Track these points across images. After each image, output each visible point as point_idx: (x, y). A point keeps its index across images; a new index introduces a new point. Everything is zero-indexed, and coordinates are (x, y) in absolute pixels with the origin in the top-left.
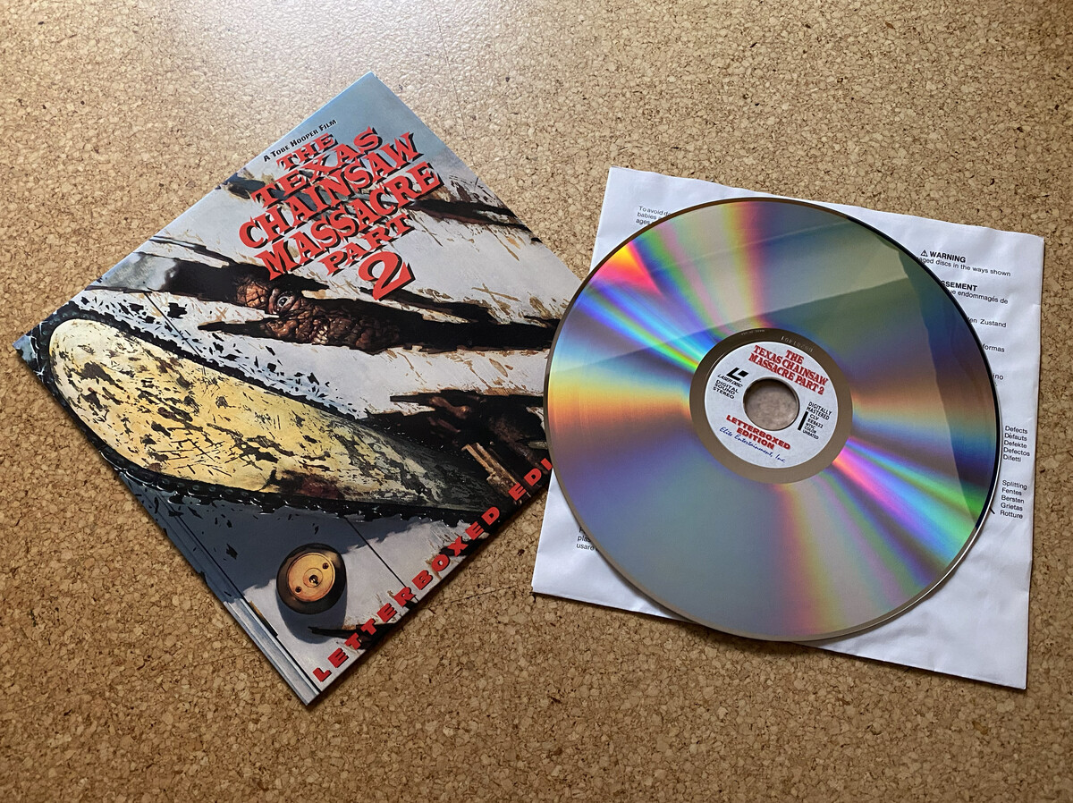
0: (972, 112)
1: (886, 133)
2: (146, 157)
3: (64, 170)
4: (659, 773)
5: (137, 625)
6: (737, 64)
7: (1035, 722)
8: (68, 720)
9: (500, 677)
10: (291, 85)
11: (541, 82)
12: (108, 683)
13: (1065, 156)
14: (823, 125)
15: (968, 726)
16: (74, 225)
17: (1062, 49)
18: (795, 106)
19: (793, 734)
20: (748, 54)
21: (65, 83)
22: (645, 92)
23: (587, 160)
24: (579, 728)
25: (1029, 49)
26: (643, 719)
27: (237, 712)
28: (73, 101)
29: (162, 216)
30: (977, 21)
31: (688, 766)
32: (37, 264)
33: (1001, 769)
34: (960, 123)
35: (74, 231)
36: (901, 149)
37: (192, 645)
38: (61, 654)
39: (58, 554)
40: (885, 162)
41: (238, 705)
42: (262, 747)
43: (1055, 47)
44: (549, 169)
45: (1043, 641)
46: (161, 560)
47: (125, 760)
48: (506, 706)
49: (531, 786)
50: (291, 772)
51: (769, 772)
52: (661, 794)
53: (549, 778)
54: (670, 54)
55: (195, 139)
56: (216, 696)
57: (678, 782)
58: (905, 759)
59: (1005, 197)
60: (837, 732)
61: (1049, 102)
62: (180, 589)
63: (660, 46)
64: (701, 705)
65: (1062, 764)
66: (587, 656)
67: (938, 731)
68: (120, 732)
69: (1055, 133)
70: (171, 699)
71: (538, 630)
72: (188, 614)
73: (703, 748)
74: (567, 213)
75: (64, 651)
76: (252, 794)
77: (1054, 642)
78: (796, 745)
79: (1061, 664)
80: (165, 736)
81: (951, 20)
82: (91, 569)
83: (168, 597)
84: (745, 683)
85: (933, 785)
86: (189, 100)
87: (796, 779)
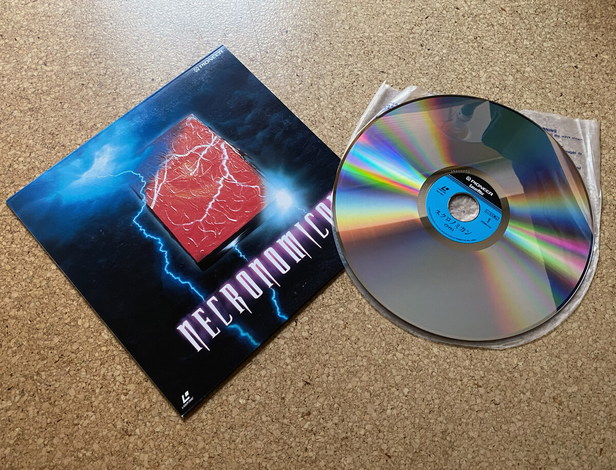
0: (549, 57)
1: (502, 67)
2: (74, 68)
3: (26, 75)
4: (368, 427)
5: (56, 336)
6: (418, 27)
7: (590, 398)
8: (10, 392)
9: (275, 369)
10: (162, 32)
11: (306, 34)
12: (36, 371)
13: (602, 82)
14: (466, 62)
15: (550, 400)
16: (29, 106)
17: (599, 24)
18: (450, 51)
19: (448, 404)
20: (424, 22)
21: (29, 27)
22: (365, 41)
23: (331, 77)
24: (321, 400)
25: (581, 24)
26: (359, 395)
27: (114, 388)
28: (33, 36)
29: (82, 102)
30: (551, 8)
31: (385, 423)
32: (6, 127)
33: (570, 426)
34: (543, 63)
35: (30, 109)
36: (510, 76)
37: (88, 349)
38: (8, 353)
39: (10, 294)
40: (501, 83)
41: (115, 385)
42: (128, 410)
43: (595, 24)
44: (309, 81)
45: (593, 351)
46: (72, 298)
47: (44, 417)
48: (277, 386)
49: (292, 434)
50: (146, 425)
51: (434, 427)
52: (370, 439)
53: (302, 429)
54: (380, 21)
55: (104, 60)
56: (102, 379)
57: (380, 432)
58: (514, 420)
59: (568, 103)
60: (474, 403)
61: (592, 53)
62: (83, 315)
63: (374, 16)
64: (393, 387)
65: (606, 423)
66: (327, 357)
67: (533, 403)
68: (42, 400)
69: (596, 69)
70: (74, 381)
71: (298, 341)
72: (87, 330)
73: (395, 412)
74: (319, 105)
75: (10, 351)
76: (122, 438)
77: (599, 352)
78: (450, 411)
79: (604, 364)
80: (70, 402)
81: (537, 8)
82: (29, 303)
83: (75, 320)
84: (420, 374)
85: (530, 434)
86: (102, 38)
87: (450, 431)
